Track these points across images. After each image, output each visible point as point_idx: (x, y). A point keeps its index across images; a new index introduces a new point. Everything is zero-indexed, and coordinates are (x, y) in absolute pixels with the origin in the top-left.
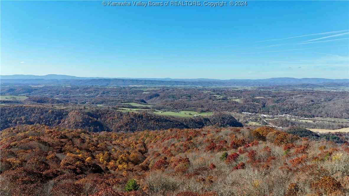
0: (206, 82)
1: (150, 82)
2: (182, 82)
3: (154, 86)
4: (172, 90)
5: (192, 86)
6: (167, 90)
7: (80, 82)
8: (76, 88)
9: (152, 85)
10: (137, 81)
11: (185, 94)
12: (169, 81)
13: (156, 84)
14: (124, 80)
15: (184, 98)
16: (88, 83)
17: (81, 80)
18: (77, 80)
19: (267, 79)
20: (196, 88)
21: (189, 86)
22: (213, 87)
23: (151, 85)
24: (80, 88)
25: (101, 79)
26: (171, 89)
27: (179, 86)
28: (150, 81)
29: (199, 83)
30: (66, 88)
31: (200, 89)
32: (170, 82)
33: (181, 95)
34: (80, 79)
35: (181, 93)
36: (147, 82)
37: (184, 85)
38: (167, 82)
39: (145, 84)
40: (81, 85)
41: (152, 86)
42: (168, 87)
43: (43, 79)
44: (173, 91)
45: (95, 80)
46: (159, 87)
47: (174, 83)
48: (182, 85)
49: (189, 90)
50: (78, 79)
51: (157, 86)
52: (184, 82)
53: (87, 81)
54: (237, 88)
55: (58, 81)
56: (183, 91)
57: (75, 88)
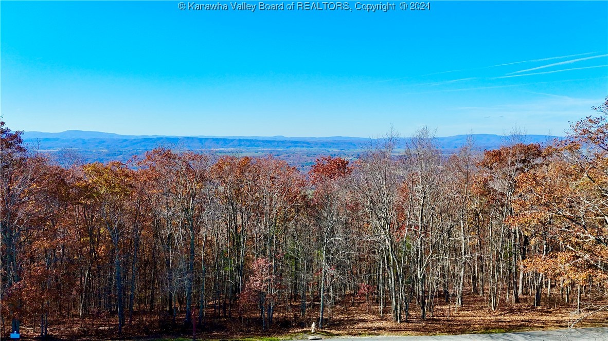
0: (345, 143)
1: (248, 143)
2: (304, 142)
3: (254, 150)
4: (287, 155)
5: (321, 148)
6: (278, 155)
7: (125, 144)
8: (117, 153)
9: (252, 148)
10: (225, 141)
11: (309, 161)
12: (281, 141)
13: (258, 147)
14: (201, 140)
15: (306, 169)
16: (139, 144)
17: (126, 140)
18: (119, 140)
19: (450, 137)
20: (328, 151)
21: (316, 148)
22: (358, 150)
23: (250, 147)
24: (124, 153)
25: (162, 138)
26: (285, 155)
27: (298, 149)
28: (247, 140)
29: (333, 143)
30: (100, 153)
31: (335, 155)
32: (283, 142)
33: (301, 163)
34: (125, 138)
35: (302, 161)
36: (242, 143)
37: (308, 147)
38: (278, 142)
39: (240, 145)
40: (127, 148)
41: (251, 150)
42: (279, 151)
43: (58, 139)
44: (287, 157)
45: (151, 139)
46: (263, 151)
47: (290, 144)
48: (303, 147)
49: (315, 156)
50: (120, 138)
51: (260, 149)
52: (308, 143)
53: (135, 142)
54: (398, 152)
55: (84, 142)
56: (305, 157)
57: (115, 153)
